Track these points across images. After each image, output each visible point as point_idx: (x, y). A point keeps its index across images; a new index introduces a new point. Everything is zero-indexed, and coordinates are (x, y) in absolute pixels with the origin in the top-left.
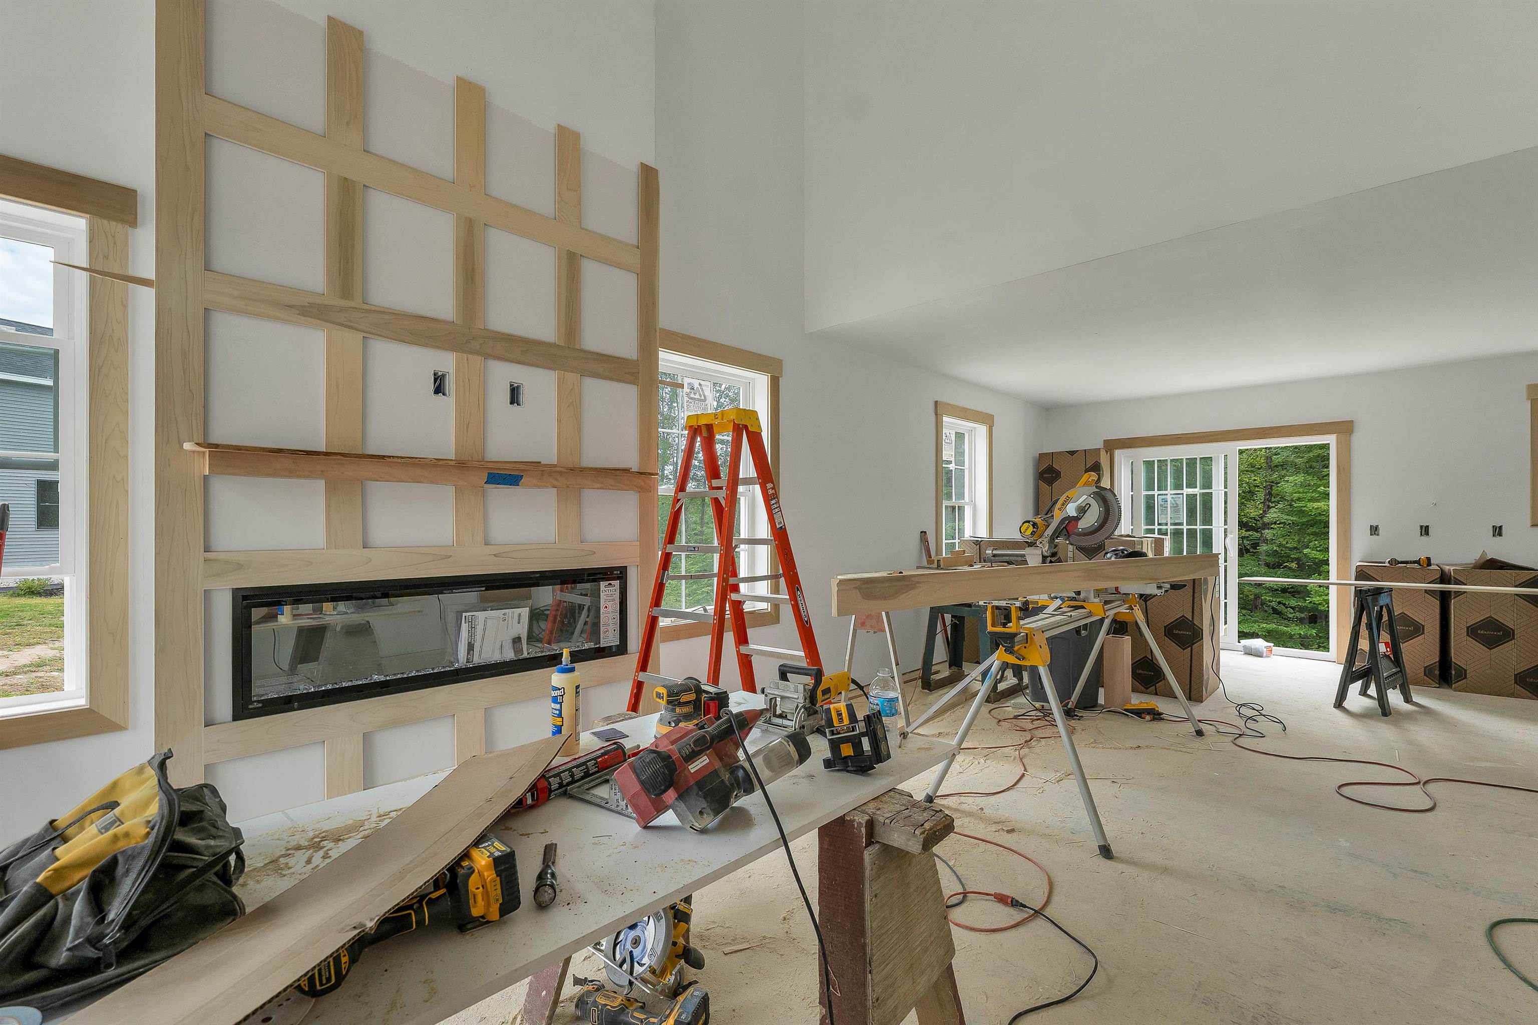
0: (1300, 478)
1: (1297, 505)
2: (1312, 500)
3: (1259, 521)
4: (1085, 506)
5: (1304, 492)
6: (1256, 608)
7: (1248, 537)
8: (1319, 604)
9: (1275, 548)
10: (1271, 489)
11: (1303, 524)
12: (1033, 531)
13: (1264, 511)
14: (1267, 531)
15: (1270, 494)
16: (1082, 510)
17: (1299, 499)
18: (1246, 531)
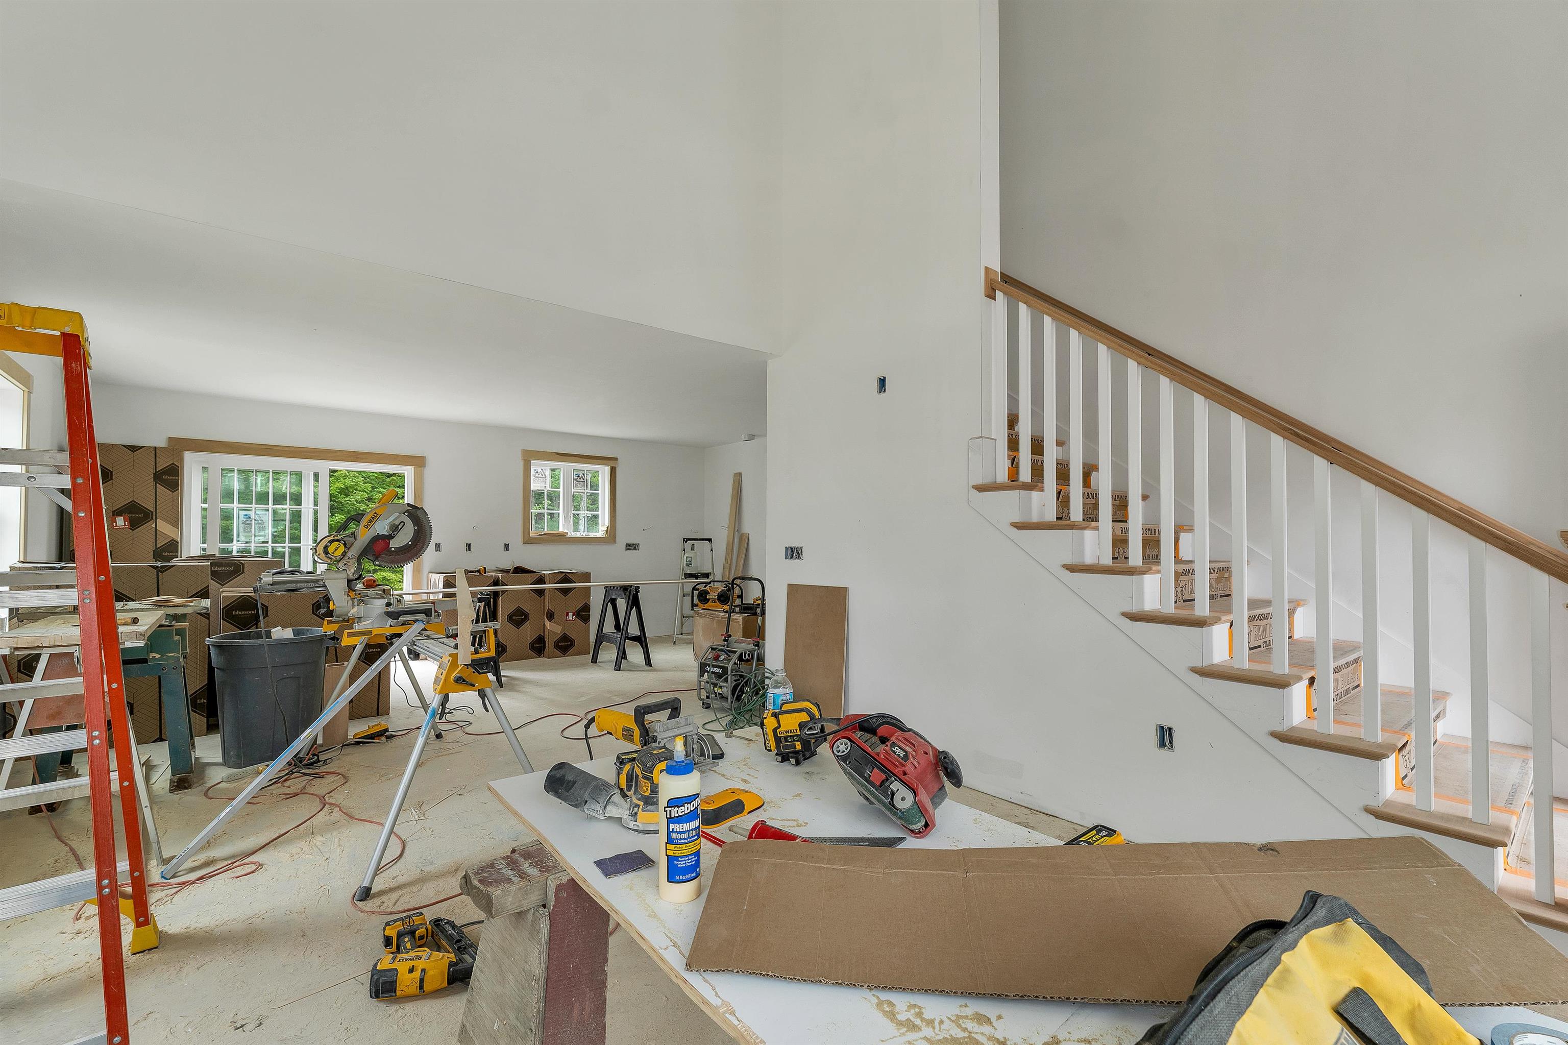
4: (399, 525)
12: (345, 551)
16: (396, 529)
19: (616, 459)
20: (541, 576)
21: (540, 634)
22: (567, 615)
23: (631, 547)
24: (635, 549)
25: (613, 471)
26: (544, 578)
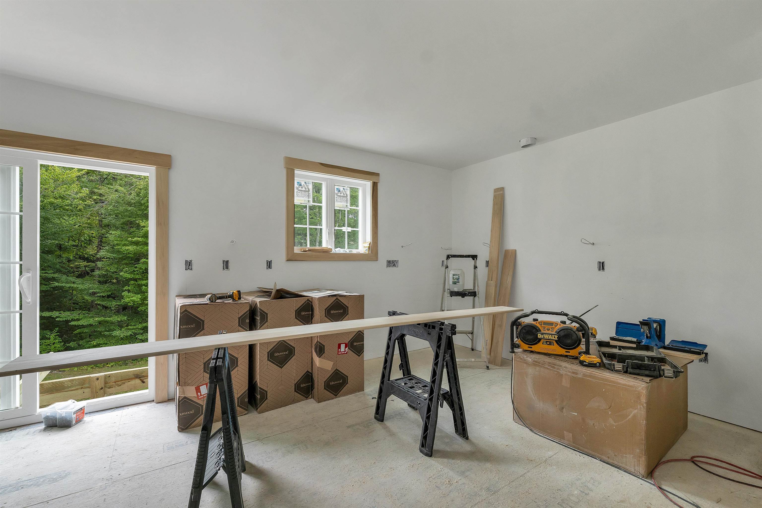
0: (118, 232)
1: (116, 247)
2: (125, 245)
3: (95, 256)
5: (120, 241)
6: (92, 307)
7: (89, 266)
8: (129, 302)
9: (103, 273)
10: (102, 238)
11: (120, 258)
13: (98, 251)
14: (98, 262)
15: (101, 241)
17: (117, 244)
18: (87, 262)
19: (377, 175)
20: (308, 300)
21: (308, 371)
22: (339, 347)
23: (391, 263)
24: (394, 265)
25: (375, 186)
26: (312, 303)
